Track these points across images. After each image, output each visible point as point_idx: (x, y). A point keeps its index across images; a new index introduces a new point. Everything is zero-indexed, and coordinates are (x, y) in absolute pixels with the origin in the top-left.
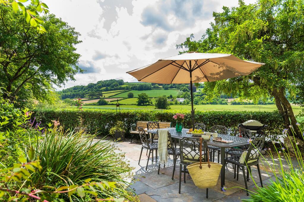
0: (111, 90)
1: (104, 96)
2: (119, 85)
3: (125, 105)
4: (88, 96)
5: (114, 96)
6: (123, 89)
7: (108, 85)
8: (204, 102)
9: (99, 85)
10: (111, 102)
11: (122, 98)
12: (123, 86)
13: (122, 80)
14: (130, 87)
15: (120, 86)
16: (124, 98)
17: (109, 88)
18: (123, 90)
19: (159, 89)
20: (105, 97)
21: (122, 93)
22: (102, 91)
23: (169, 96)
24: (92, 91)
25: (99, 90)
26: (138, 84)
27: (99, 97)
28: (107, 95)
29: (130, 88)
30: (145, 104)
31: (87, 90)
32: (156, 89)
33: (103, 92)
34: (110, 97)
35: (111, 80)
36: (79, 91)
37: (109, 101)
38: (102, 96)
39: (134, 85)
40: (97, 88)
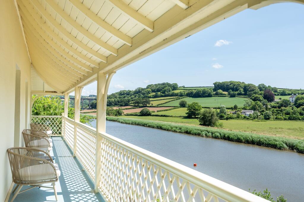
0: (162, 96)
1: (152, 104)
2: (171, 89)
3: (172, 116)
4: (133, 103)
5: (164, 104)
6: (176, 95)
7: (158, 90)
8: (280, 117)
9: (147, 90)
10: (158, 111)
11: (172, 107)
12: (176, 92)
13: (176, 84)
14: (184, 93)
15: (173, 91)
16: (175, 107)
17: (159, 93)
18: (176, 97)
19: (222, 96)
20: (153, 106)
21: (174, 100)
22: (150, 97)
23: (233, 106)
24: (139, 97)
25: (147, 97)
26: (195, 90)
27: (146, 105)
28: (155, 103)
29: (186, 94)
30: (196, 116)
31: (133, 96)
32: (219, 96)
33: (151, 99)
34: (159, 106)
35: (164, 84)
36: (125, 97)
37: (156, 111)
38: (149, 103)
39: (191, 90)
40: (145, 94)
